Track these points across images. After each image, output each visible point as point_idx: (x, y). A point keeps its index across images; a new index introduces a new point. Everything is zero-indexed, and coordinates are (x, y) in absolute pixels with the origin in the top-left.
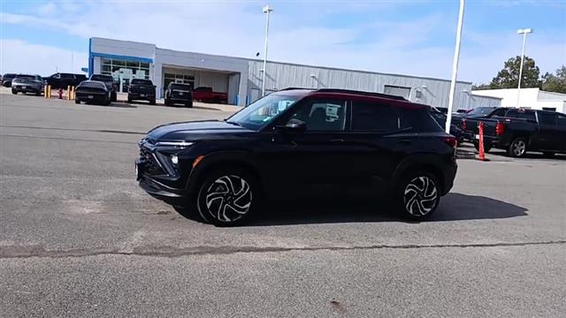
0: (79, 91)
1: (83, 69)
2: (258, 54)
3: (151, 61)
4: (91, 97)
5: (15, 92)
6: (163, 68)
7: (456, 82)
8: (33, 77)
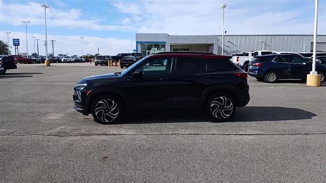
0: (122, 62)
1: (134, 51)
2: (226, 32)
3: (165, 43)
4: (127, 65)
5: (96, 65)
6: (171, 46)
7: (317, 35)
8: (104, 57)
